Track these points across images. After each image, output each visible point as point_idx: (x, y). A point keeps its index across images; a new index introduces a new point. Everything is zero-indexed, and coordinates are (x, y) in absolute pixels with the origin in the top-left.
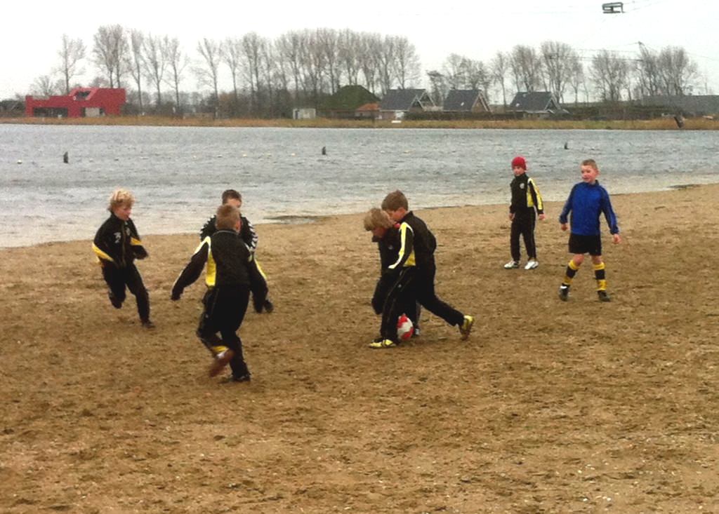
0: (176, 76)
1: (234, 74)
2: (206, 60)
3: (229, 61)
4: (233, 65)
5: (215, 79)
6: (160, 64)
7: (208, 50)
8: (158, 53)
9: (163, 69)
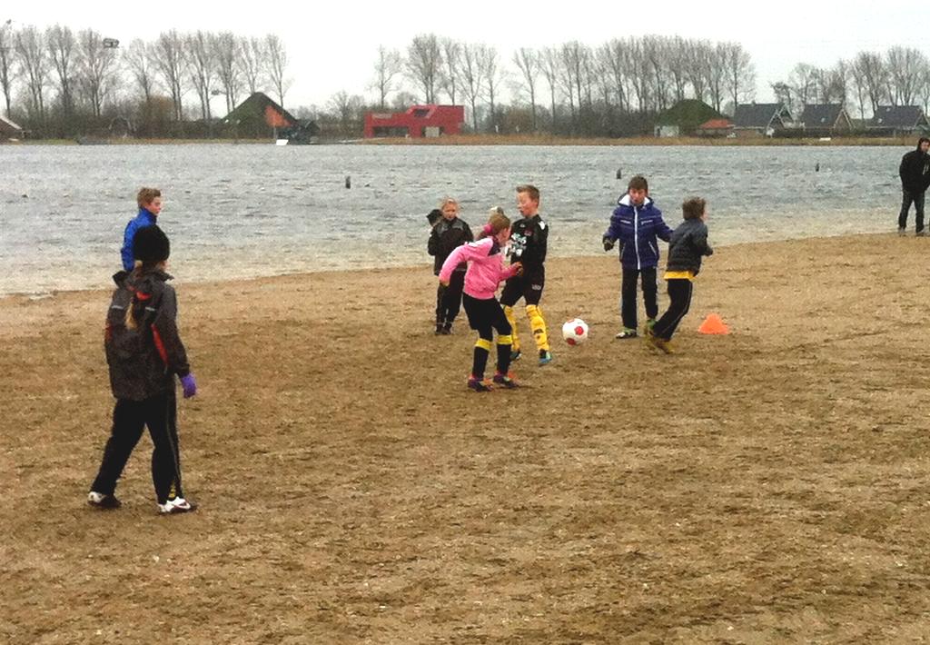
0: (491, 91)
1: (552, 87)
2: (522, 73)
3: (548, 74)
4: (551, 77)
5: (532, 93)
6: (475, 79)
7: (526, 61)
8: (474, 64)
9: (478, 84)
